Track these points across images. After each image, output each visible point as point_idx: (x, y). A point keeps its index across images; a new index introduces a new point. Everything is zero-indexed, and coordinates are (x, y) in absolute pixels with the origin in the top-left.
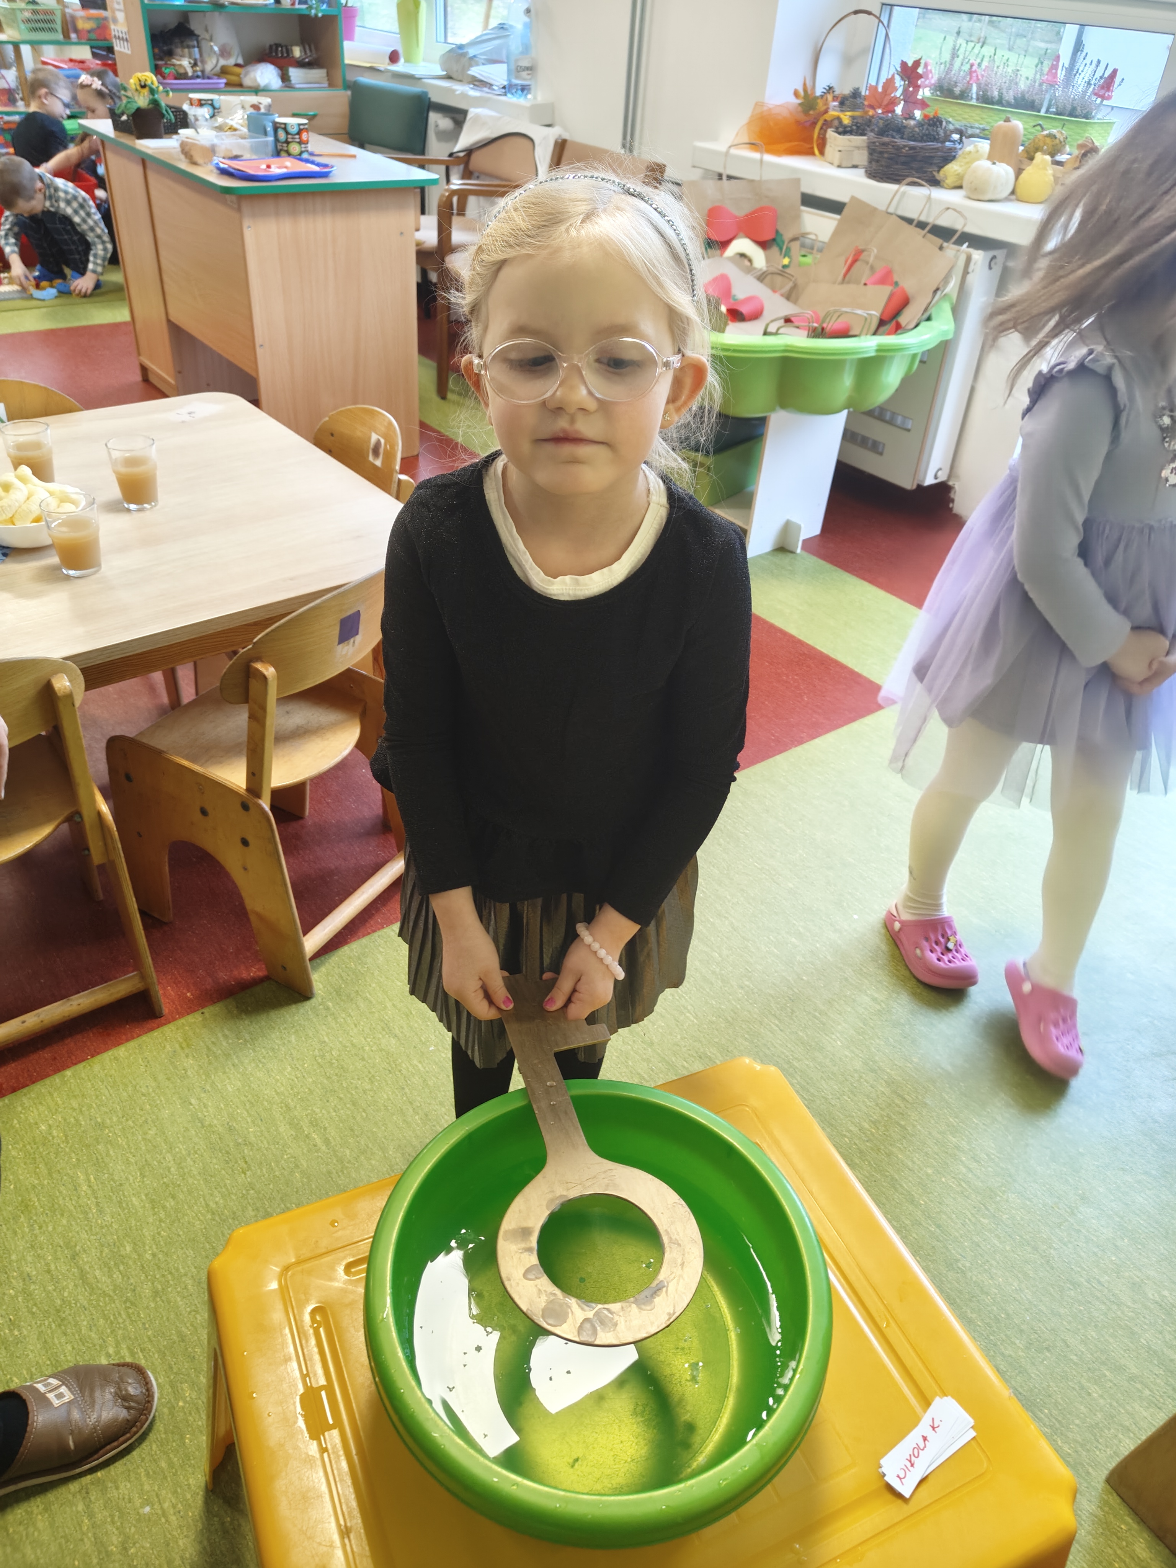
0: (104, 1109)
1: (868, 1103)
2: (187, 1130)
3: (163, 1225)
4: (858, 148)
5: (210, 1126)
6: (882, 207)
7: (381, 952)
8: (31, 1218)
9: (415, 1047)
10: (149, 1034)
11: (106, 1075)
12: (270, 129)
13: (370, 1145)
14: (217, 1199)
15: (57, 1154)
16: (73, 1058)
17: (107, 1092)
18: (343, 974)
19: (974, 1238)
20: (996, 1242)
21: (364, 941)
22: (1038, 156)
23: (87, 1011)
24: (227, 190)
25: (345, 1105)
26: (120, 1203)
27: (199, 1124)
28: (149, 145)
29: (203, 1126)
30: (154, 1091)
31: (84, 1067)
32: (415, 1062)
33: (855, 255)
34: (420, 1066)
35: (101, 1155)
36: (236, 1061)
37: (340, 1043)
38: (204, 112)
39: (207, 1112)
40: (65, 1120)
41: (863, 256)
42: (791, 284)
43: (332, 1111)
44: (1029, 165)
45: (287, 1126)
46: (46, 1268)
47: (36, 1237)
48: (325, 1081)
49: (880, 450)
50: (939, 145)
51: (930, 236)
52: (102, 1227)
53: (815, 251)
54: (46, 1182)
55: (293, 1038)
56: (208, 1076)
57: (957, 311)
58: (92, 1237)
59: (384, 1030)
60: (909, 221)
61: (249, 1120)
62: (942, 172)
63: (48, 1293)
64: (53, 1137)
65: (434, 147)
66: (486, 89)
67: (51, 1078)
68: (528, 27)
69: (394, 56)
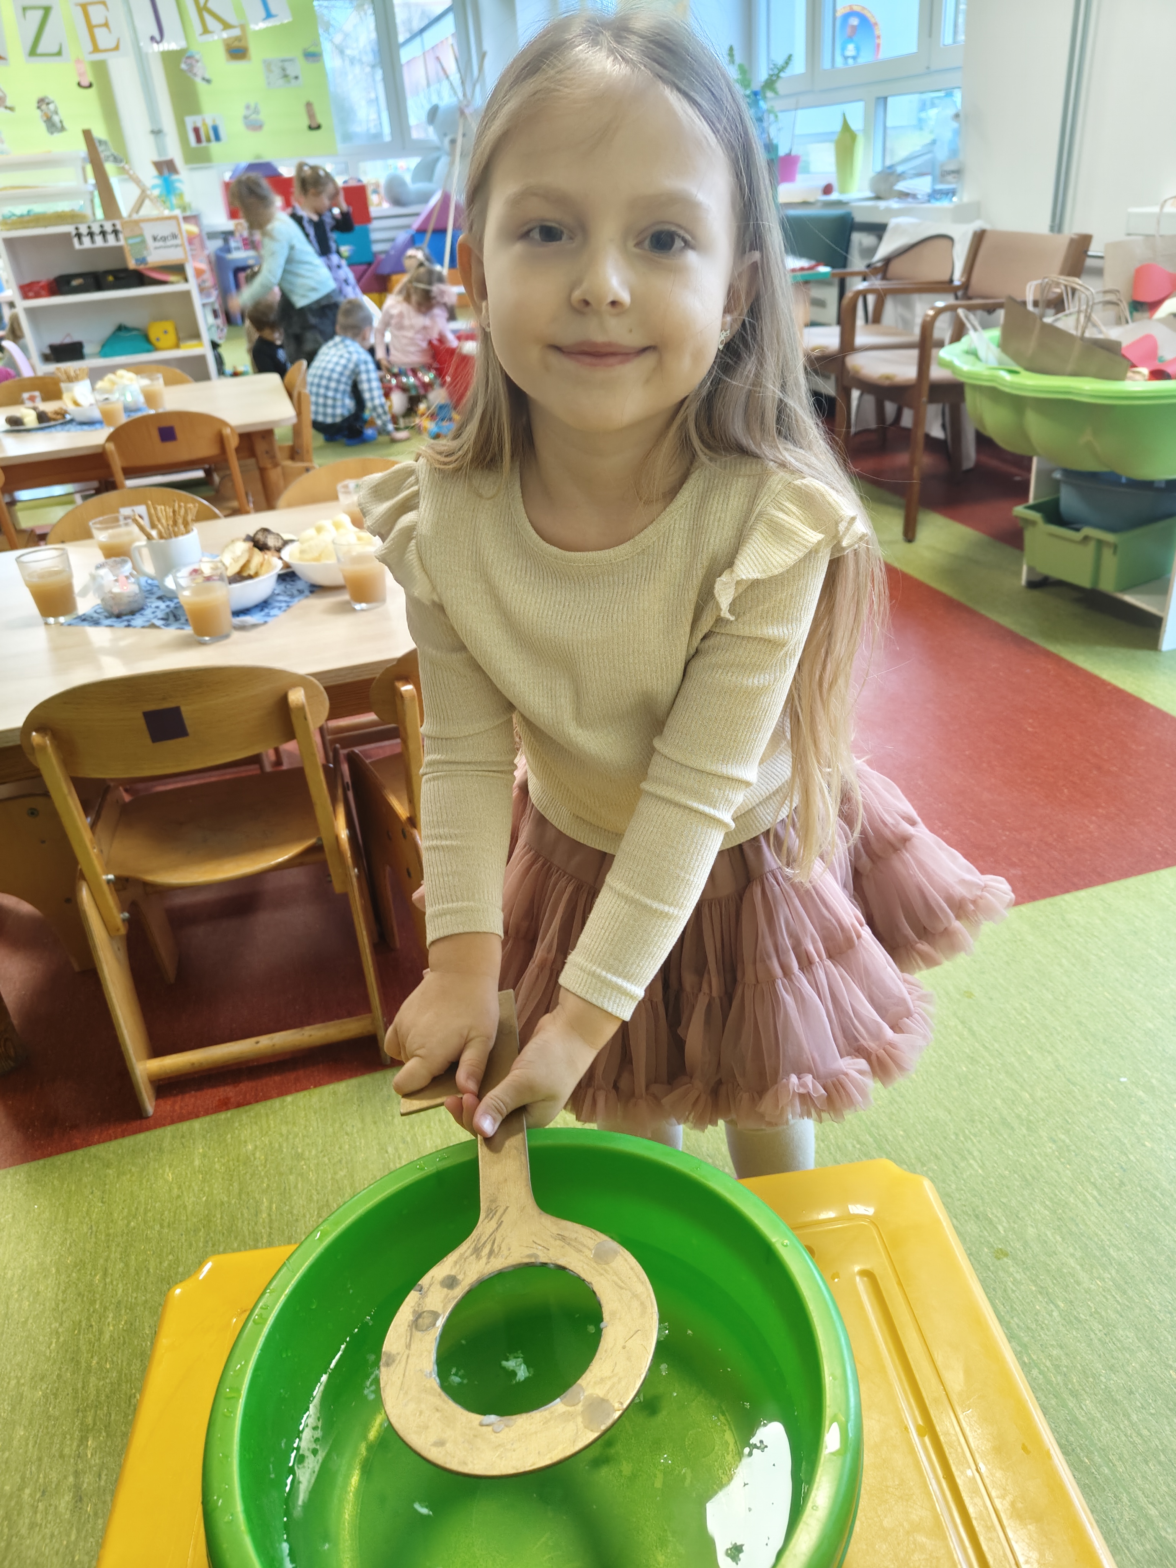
0: (307, 1140)
8: (208, 1234)
11: (320, 1108)
15: (252, 1175)
16: (298, 1084)
17: (315, 1124)
23: (316, 1044)
30: (357, 1132)
31: (304, 1096)
35: (289, 1185)
40: (271, 1143)
54: (233, 1202)
64: (255, 1159)
65: (857, 263)
66: (910, 200)
67: (272, 1101)
68: (957, 133)
69: (828, 190)
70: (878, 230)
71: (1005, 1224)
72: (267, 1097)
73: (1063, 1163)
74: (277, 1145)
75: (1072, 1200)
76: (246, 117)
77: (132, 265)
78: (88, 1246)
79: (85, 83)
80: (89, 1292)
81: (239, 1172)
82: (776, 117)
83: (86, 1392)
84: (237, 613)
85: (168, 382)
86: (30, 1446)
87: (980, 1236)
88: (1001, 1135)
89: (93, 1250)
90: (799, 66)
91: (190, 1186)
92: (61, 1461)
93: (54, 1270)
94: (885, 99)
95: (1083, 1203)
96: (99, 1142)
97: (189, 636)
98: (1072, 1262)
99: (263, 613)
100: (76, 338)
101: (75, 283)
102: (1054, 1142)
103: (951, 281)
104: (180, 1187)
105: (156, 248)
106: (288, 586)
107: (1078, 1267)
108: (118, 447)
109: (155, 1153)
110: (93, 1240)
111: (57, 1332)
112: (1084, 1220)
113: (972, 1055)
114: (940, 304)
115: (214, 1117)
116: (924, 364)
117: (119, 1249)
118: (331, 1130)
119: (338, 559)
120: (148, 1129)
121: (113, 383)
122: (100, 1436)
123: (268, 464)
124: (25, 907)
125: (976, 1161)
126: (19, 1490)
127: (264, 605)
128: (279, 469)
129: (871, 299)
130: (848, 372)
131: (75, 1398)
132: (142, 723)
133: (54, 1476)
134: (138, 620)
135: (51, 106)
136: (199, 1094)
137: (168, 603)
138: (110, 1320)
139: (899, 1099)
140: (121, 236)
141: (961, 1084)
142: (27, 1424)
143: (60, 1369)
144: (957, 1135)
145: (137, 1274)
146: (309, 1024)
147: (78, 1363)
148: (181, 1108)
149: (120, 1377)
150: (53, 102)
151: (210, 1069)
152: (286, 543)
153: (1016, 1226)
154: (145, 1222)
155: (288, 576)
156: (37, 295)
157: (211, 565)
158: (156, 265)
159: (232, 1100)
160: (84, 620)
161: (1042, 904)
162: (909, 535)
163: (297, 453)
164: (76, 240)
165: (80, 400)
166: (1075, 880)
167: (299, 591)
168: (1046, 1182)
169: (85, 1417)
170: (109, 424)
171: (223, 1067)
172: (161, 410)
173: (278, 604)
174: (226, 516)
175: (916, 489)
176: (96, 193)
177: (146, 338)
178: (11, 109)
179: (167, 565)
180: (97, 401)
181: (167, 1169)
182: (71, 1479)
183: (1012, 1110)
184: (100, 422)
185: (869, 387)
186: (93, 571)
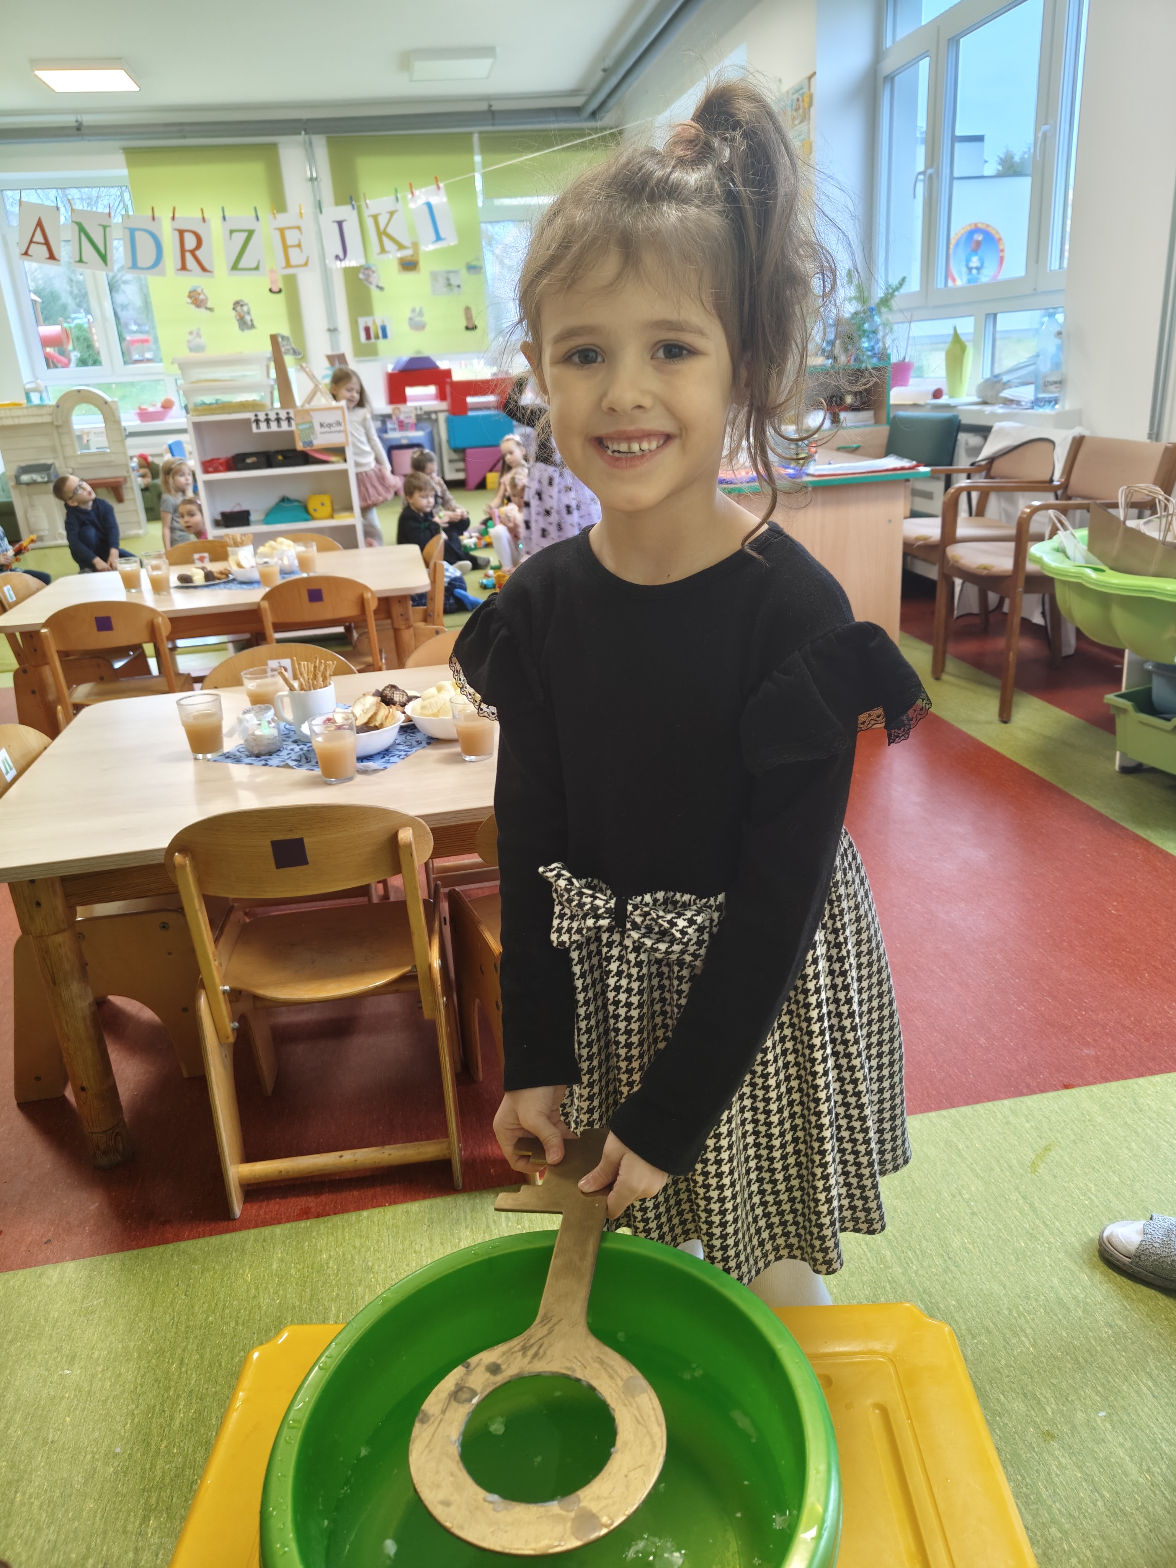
31: (379, 1212)
64: (328, 1268)
65: (963, 461)
66: (1014, 406)
67: (349, 1214)
68: (1060, 348)
69: (937, 394)
70: (984, 431)
71: (1053, 1406)
72: (344, 1210)
73: (1118, 1350)
74: (350, 1257)
75: (1124, 1387)
76: (410, 319)
77: (300, 446)
78: (169, 1336)
79: (275, 289)
80: (166, 1379)
81: (313, 1278)
82: (891, 329)
83: (153, 1473)
84: (361, 759)
85: (320, 549)
86: (98, 1518)
87: (1027, 1415)
88: (1056, 1315)
89: (173, 1340)
90: (914, 285)
91: (266, 1288)
92: (123, 1537)
93: (136, 1355)
94: (995, 315)
95: (1137, 1392)
96: (188, 1239)
97: (317, 777)
98: (1121, 1452)
99: (384, 760)
100: (244, 508)
101: (249, 461)
102: (1111, 1327)
103: (1051, 481)
104: (257, 1288)
105: (322, 433)
106: (408, 737)
107: (1127, 1458)
108: (272, 605)
109: (238, 1253)
110: (174, 1330)
111: (133, 1414)
112: (1136, 1410)
113: (1031, 1231)
114: (1037, 503)
115: (294, 1224)
116: (1020, 555)
117: (196, 1341)
118: (401, 1247)
119: (454, 716)
120: (234, 1230)
121: (273, 548)
122: (160, 1517)
123: (401, 624)
124: (147, 1014)
125: (1029, 1340)
126: (83, 1559)
127: (385, 753)
128: (411, 630)
129: (975, 495)
130: (949, 562)
131: (143, 1478)
132: (270, 849)
133: (116, 1550)
134: (275, 760)
135: (245, 308)
136: (283, 1201)
137: (302, 746)
138: (181, 1407)
139: (953, 1268)
140: (293, 422)
141: (1018, 1260)
142: (97, 1497)
143: (132, 1449)
144: (1010, 1310)
145: (210, 1366)
146: (389, 1144)
147: (149, 1444)
148: (265, 1213)
149: (185, 1462)
150: (247, 304)
151: (296, 1179)
152: (410, 699)
153: (1065, 1409)
154: (222, 1317)
155: (409, 728)
156: (216, 471)
157: (344, 715)
158: (320, 447)
159: (313, 1210)
160: (228, 757)
161: (1114, 1085)
162: (1005, 716)
163: (430, 615)
164: (254, 425)
165: (243, 563)
166: (1151, 1065)
167: (417, 742)
168: (1099, 1367)
169: (149, 1497)
170: (266, 585)
171: (307, 1178)
172: (312, 574)
173: (397, 753)
174: (360, 671)
175: (1012, 672)
176: (276, 387)
177: (306, 509)
178: (211, 310)
179: (305, 713)
180: (257, 564)
181: (247, 1270)
182: (131, 1555)
183: (1070, 1290)
184: (258, 582)
185: (969, 576)
186: (241, 716)
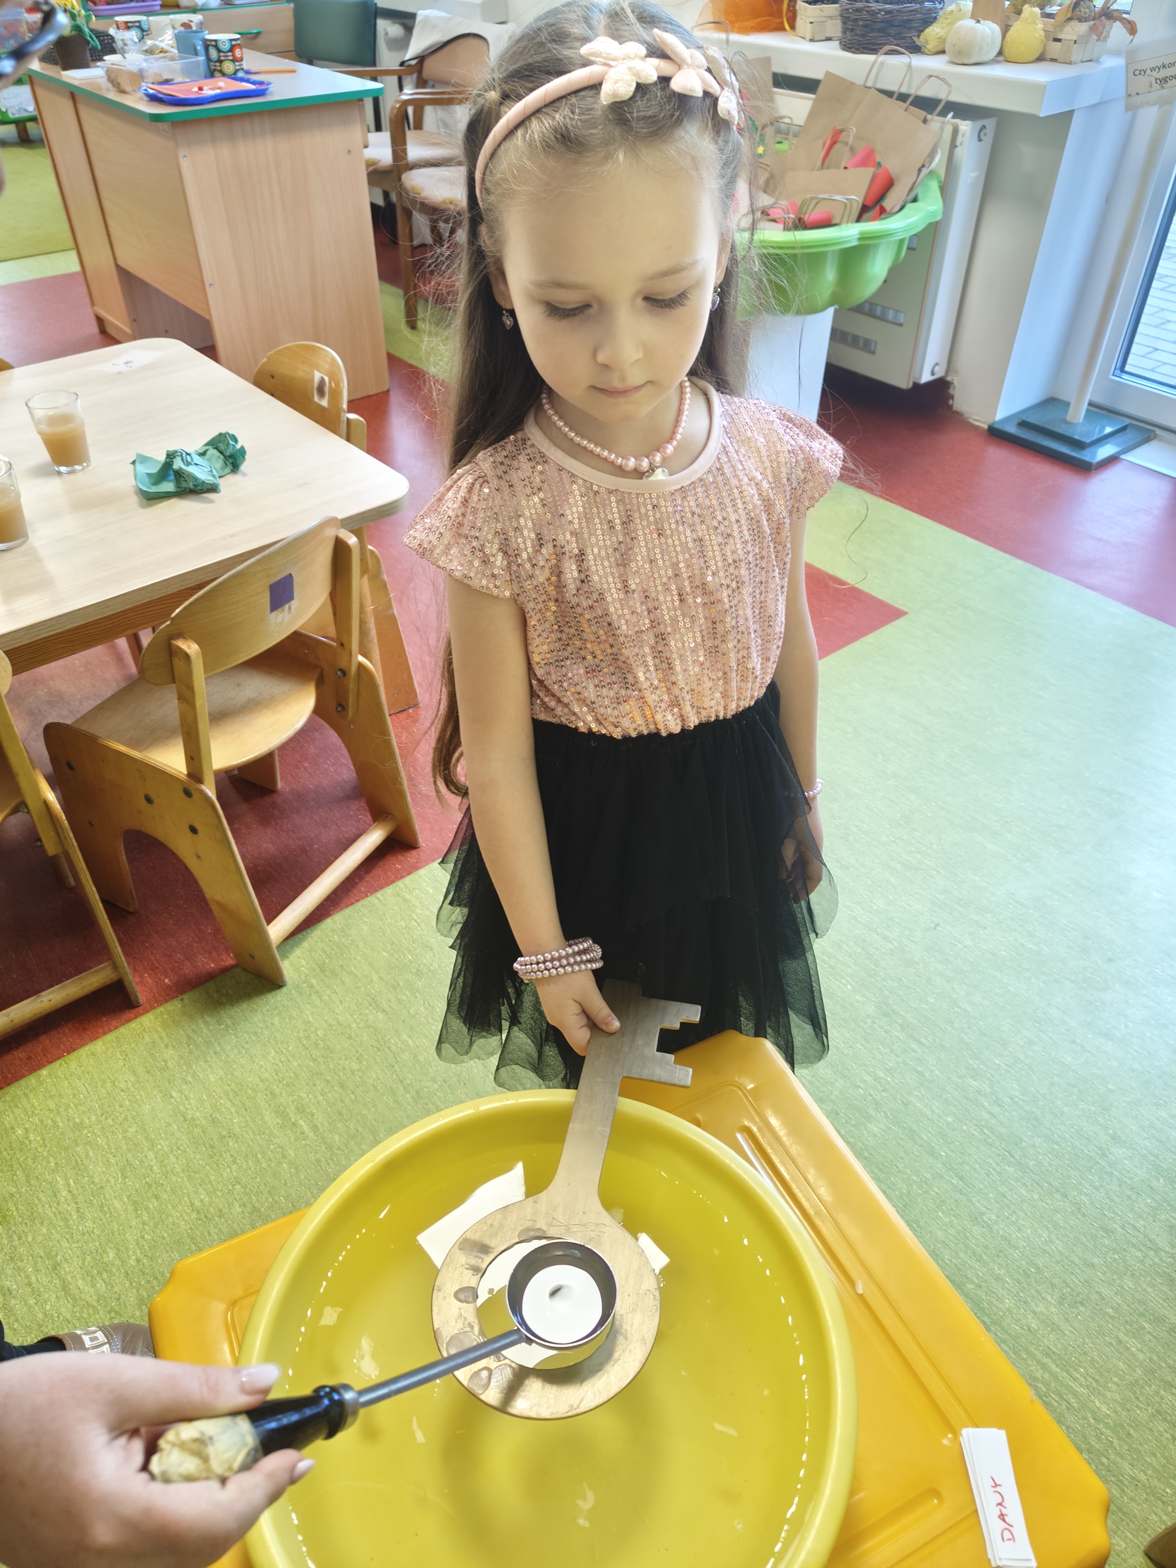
0: (82, 1108)
1: (882, 1050)
2: (169, 1124)
3: (146, 1227)
4: (831, 18)
5: (193, 1119)
6: (860, 82)
7: (365, 923)
8: (10, 1229)
9: (404, 1021)
10: (126, 1026)
11: (83, 1072)
12: (200, 48)
13: (360, 1129)
14: (202, 1197)
15: (34, 1159)
16: (49, 1056)
17: (84, 1090)
18: (326, 948)
19: (999, 1189)
20: (1023, 1191)
21: (347, 912)
22: (1027, 8)
23: (59, 1006)
24: (156, 118)
25: (333, 1087)
26: (101, 1207)
27: (182, 1118)
28: (75, 76)
29: (185, 1120)
30: (133, 1086)
31: (60, 1065)
32: (405, 1037)
33: (833, 137)
34: (410, 1041)
35: (80, 1157)
36: (218, 1049)
37: (326, 1021)
38: (133, 35)
39: (190, 1104)
40: (42, 1122)
41: (842, 137)
42: (767, 175)
43: (319, 1095)
44: (1017, 20)
45: (273, 1115)
46: (26, 1281)
47: (15, 1248)
48: (311, 1064)
49: (872, 348)
50: (918, 6)
51: (912, 108)
52: (83, 1234)
53: (790, 137)
54: (24, 1190)
55: (276, 1020)
56: (189, 1066)
57: (946, 190)
58: (73, 1245)
59: (370, 1005)
60: (889, 94)
61: (233, 1110)
62: (922, 37)
63: (31, 1306)
70: (406, 20)
130: (409, 194)
